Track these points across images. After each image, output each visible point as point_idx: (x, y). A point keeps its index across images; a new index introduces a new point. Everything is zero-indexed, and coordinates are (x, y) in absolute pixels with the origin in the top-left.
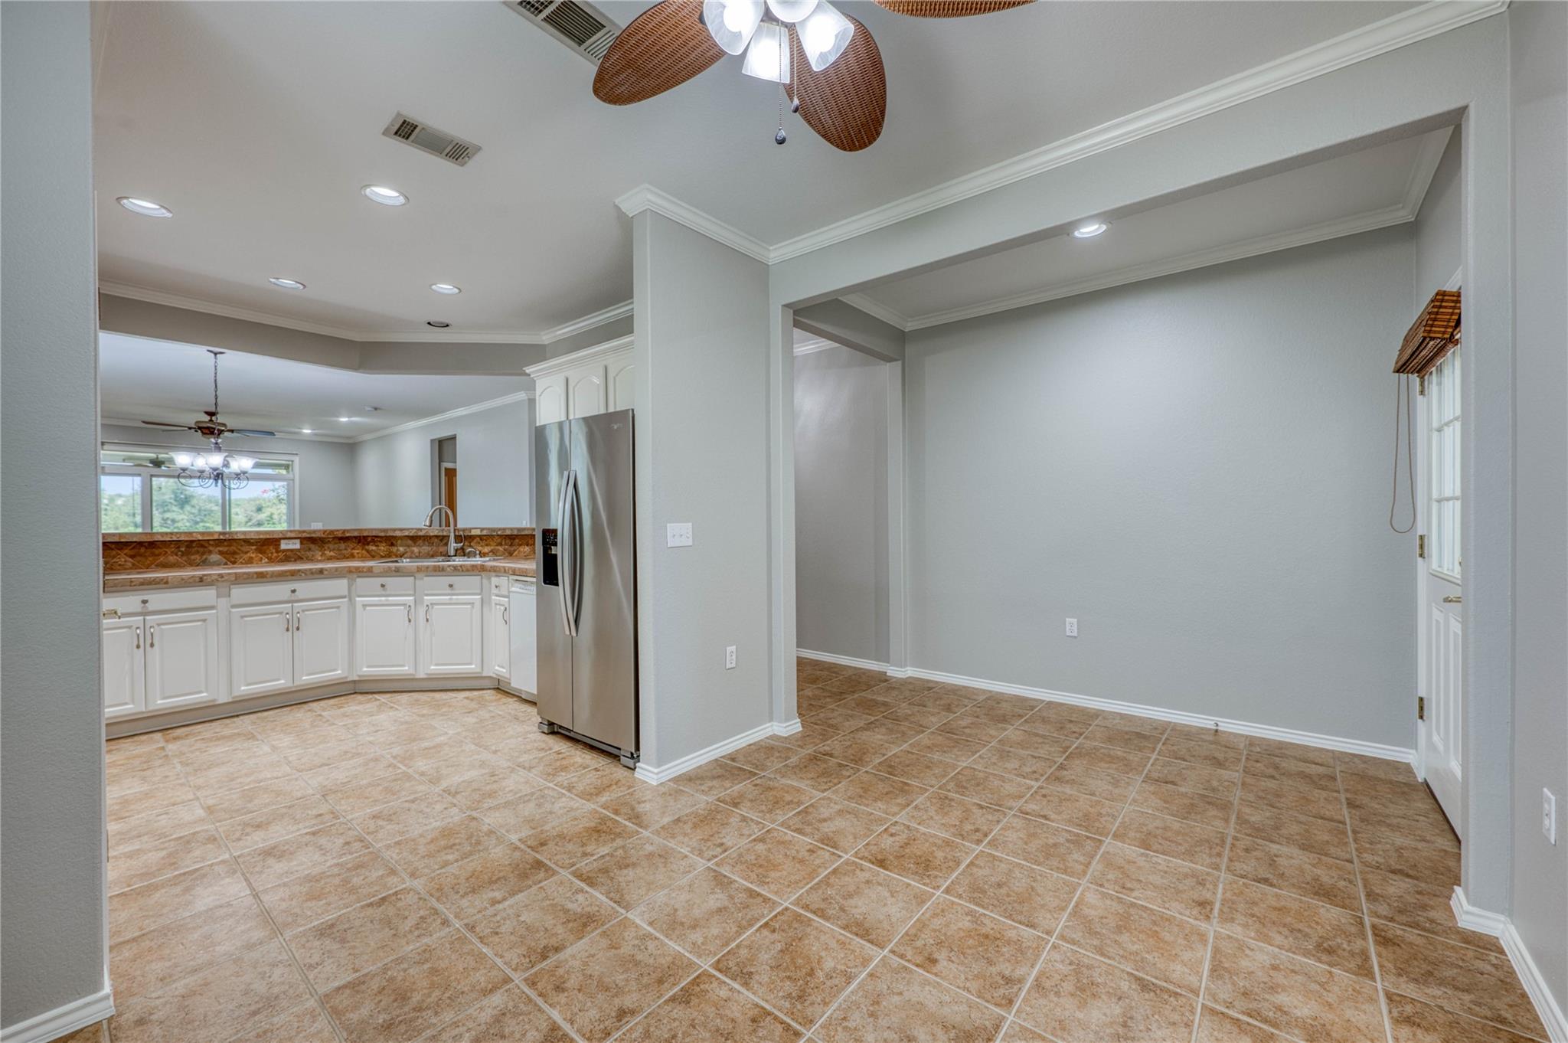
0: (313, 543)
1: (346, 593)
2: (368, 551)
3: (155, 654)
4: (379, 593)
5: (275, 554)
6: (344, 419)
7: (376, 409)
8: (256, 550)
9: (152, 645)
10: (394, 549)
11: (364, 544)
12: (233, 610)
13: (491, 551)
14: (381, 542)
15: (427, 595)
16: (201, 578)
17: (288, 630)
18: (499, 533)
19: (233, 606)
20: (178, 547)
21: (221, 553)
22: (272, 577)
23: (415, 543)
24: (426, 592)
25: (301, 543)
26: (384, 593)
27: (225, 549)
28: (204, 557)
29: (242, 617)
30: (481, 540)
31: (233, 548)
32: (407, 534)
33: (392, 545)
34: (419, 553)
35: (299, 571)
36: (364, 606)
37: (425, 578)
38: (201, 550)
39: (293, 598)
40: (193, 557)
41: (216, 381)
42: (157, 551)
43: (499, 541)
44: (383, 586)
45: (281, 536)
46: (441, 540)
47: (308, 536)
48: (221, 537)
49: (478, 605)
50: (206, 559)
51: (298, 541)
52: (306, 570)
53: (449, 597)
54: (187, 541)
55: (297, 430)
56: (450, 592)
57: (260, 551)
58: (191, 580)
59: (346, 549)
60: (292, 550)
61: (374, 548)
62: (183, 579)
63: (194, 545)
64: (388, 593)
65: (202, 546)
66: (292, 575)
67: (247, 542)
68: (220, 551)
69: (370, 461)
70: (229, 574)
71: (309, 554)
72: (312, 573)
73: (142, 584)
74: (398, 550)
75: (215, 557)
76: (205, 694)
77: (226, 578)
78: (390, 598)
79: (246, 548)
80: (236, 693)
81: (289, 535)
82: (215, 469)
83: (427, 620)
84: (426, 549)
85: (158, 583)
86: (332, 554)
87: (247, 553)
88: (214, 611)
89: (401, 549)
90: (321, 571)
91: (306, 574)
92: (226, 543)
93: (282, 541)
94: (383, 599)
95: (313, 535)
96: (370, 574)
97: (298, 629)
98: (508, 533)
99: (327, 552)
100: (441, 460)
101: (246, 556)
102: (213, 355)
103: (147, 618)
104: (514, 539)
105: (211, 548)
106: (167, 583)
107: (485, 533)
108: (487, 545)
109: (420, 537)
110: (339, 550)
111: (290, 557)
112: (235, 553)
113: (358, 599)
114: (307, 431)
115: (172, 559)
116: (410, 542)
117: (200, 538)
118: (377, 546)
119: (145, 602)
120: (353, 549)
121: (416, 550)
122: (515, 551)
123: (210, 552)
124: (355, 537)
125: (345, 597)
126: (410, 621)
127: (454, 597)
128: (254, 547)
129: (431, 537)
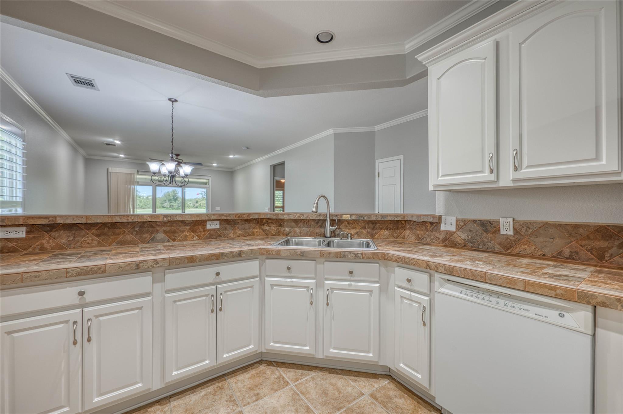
0: (228, 224)
1: (257, 273)
2: (264, 230)
3: (92, 349)
4: (284, 274)
5: (203, 233)
6: (231, 156)
7: (248, 148)
8: (190, 229)
9: (89, 340)
10: (282, 229)
11: (261, 225)
12: (167, 295)
13: (357, 233)
14: (272, 223)
15: (327, 279)
16: (138, 265)
17: (212, 311)
18: (366, 218)
19: (168, 292)
20: (134, 228)
21: (165, 232)
22: (200, 261)
23: (297, 225)
24: (326, 277)
25: (221, 224)
26: (289, 275)
27: (168, 229)
28: (153, 235)
29: (175, 302)
30: (348, 223)
31: (174, 228)
32: (292, 217)
33: (280, 226)
34: (300, 233)
35: (222, 254)
36: (272, 286)
37: (326, 263)
38: (151, 229)
39: (217, 281)
40: (144, 236)
41: (172, 118)
42: (117, 231)
43: (363, 225)
44: (289, 268)
45: (207, 218)
46: (317, 223)
47: (225, 218)
48: (165, 219)
49: (376, 293)
50: (154, 237)
51: (218, 222)
52: (228, 253)
53: (347, 283)
54: (140, 222)
55: (211, 165)
56: (348, 278)
57: (193, 231)
58: (128, 268)
59: (249, 229)
60: (214, 230)
61: (268, 228)
62: (120, 267)
63: (146, 225)
64: (292, 275)
65: (152, 226)
66: (217, 259)
67: (183, 223)
68: (164, 231)
69: (240, 179)
70: (164, 259)
71: (226, 232)
72: (233, 256)
73: (79, 274)
74: (284, 230)
75: (160, 236)
76: (140, 385)
77: (160, 264)
78: (294, 280)
79: (183, 228)
80: (168, 379)
81: (213, 217)
82: (170, 172)
83: (328, 304)
84: (305, 229)
85: (96, 272)
86: (240, 232)
87: (183, 232)
88: (150, 298)
89: (287, 229)
90: (240, 254)
91: (228, 257)
92: (168, 224)
93: (208, 223)
94: (288, 280)
95: (229, 218)
96: (279, 257)
97: (221, 310)
98: (373, 218)
99: (237, 231)
100: (274, 176)
101: (183, 235)
102: (171, 102)
103: (85, 310)
104: (376, 223)
105: (158, 228)
106: (104, 272)
107: (353, 218)
108: (353, 228)
109: (301, 220)
110: (244, 229)
111: (214, 236)
112: (175, 232)
113: (267, 279)
114: (215, 165)
115: (129, 237)
116: (293, 224)
117: (149, 220)
118: (270, 226)
119: (81, 294)
120: (254, 228)
121: (297, 230)
122: (376, 233)
123: (157, 231)
124: (255, 219)
125: (255, 277)
126: (312, 303)
127: (353, 283)
128: (188, 227)
129: (309, 220)
